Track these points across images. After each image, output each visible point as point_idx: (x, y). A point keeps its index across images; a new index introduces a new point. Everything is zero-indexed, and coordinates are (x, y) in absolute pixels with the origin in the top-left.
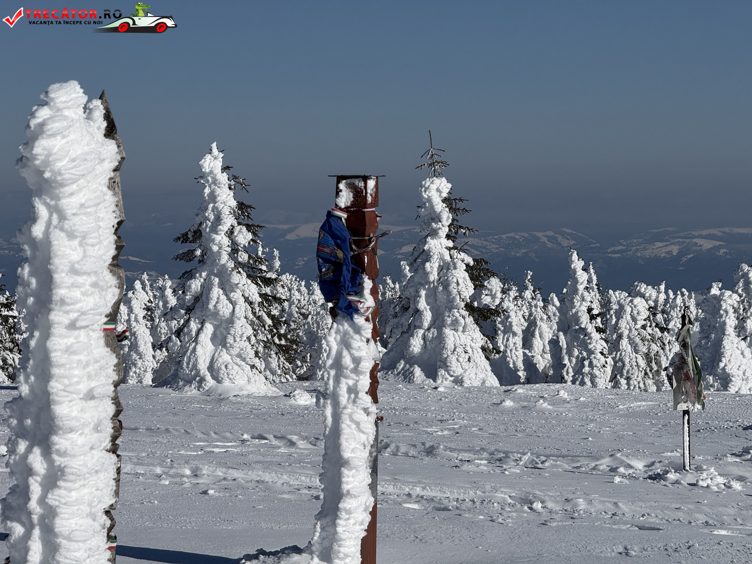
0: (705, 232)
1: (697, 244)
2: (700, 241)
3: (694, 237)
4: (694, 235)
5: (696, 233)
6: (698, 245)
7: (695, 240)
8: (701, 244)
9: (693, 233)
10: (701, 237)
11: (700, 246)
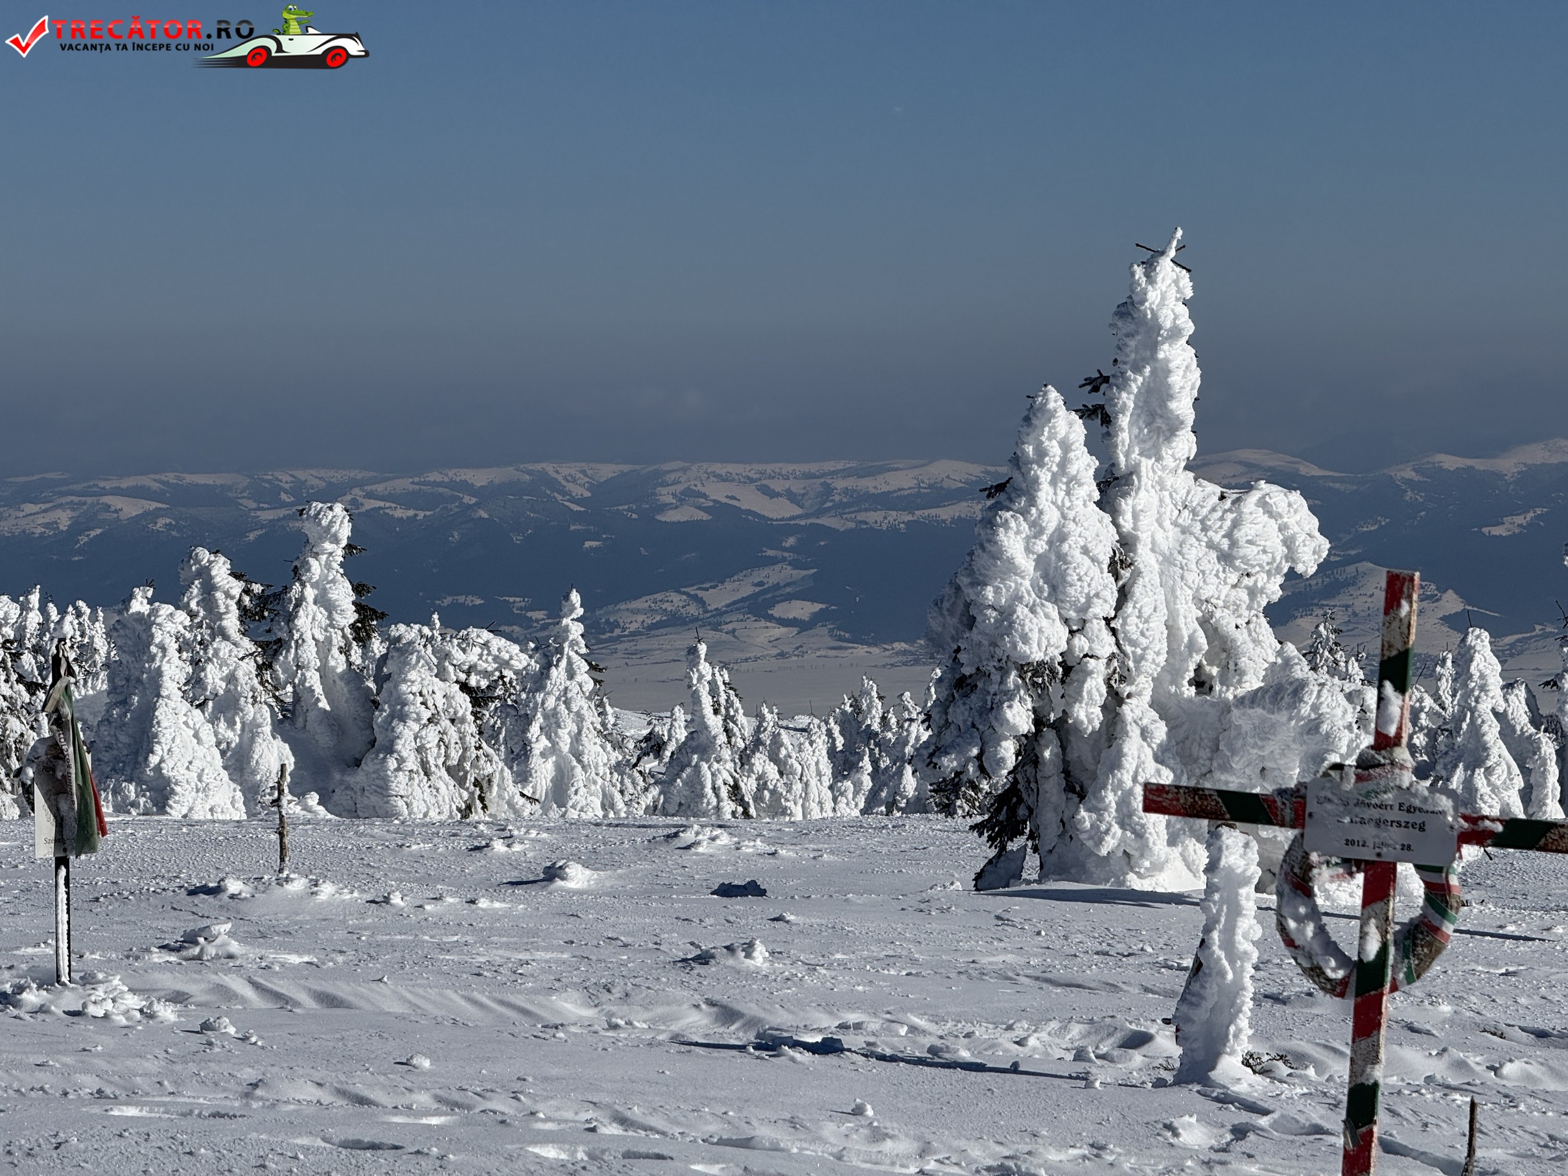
0: (126, 483)
1: (109, 507)
2: (116, 502)
3: (104, 492)
4: (104, 488)
5: (108, 485)
6: (113, 509)
7: (106, 499)
8: (118, 507)
9: (102, 484)
10: (117, 492)
11: (116, 511)
